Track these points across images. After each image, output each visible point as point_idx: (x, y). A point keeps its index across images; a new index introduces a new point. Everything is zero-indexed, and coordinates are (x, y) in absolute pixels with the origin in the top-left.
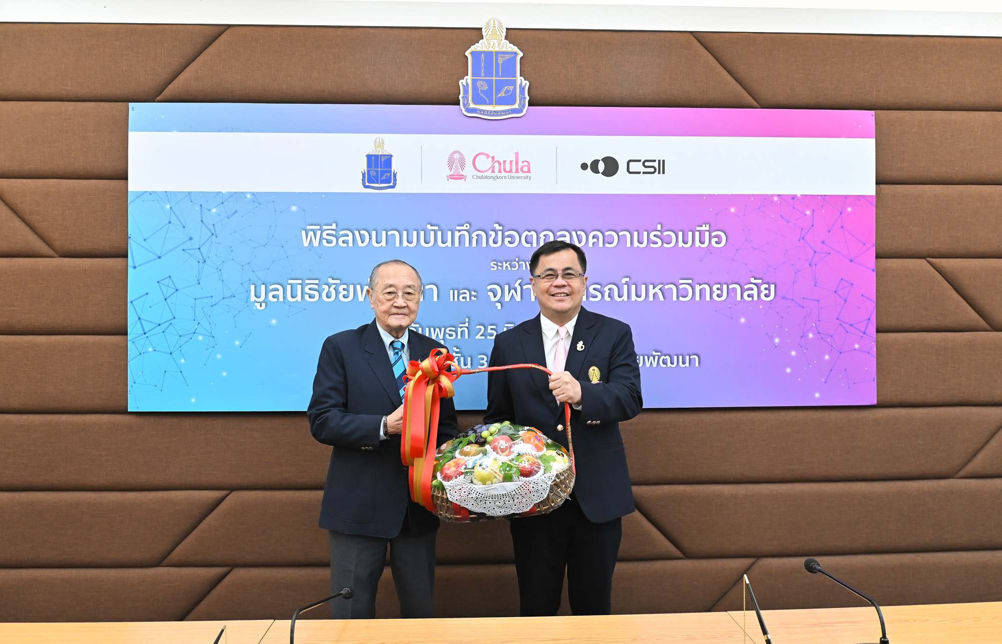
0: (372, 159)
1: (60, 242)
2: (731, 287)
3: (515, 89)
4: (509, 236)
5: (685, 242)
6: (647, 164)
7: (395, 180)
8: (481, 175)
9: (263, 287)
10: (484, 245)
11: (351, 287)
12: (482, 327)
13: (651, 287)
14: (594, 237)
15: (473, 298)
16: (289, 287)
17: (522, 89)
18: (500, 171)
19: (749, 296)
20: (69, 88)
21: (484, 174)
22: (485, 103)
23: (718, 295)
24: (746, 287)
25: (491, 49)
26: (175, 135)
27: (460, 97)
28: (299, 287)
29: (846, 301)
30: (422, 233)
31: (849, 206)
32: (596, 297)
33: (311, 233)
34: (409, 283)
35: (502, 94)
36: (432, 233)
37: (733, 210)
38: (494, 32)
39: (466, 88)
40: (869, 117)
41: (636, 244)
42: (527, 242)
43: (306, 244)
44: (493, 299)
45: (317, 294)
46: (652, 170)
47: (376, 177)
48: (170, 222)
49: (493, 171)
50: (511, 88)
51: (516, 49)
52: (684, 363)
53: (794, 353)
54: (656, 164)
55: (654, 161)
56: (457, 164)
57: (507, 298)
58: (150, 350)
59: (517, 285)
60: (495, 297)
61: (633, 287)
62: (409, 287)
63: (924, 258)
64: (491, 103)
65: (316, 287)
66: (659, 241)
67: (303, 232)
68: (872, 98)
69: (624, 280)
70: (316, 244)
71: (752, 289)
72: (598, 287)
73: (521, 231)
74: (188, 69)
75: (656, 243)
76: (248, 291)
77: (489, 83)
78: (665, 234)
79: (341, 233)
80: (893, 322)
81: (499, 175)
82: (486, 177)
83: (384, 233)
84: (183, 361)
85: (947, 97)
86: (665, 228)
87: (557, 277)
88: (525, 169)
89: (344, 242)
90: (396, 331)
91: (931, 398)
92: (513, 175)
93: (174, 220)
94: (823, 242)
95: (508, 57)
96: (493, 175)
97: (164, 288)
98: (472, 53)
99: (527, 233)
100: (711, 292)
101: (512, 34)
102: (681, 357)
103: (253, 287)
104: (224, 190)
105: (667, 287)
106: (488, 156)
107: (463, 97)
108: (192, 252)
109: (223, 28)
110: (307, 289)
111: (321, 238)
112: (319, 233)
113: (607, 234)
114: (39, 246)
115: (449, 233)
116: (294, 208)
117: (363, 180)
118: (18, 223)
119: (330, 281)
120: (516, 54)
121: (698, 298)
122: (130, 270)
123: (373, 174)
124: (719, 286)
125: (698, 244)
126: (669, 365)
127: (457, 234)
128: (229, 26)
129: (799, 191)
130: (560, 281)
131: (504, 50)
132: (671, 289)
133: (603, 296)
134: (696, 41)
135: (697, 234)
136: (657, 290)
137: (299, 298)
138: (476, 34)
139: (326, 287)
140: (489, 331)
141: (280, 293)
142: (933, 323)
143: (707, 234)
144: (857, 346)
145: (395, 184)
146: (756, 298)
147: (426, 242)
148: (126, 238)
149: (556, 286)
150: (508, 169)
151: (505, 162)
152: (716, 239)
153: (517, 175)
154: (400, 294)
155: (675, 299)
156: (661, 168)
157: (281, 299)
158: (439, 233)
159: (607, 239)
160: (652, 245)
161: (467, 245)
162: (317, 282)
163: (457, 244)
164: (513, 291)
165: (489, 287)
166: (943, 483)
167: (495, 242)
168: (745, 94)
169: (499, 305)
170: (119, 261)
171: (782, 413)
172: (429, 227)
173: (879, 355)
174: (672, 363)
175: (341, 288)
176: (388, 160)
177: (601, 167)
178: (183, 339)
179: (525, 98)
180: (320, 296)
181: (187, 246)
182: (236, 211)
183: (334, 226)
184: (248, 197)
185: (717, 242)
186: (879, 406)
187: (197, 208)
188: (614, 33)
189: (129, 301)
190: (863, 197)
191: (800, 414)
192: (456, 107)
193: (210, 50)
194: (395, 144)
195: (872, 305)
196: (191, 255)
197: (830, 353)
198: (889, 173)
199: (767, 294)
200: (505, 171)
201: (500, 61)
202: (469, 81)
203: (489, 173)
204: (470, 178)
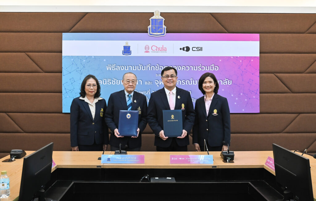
0: (125, 47)
1: (45, 69)
2: (220, 81)
3: (162, 29)
4: (161, 67)
5: (208, 69)
6: (197, 48)
7: (131, 53)
10: (154, 69)
11: (120, 81)
14: (183, 68)
15: (151, 84)
16: (103, 81)
17: (164, 29)
18: (158, 50)
19: (225, 83)
20: (47, 29)
21: (154, 51)
22: (155, 32)
24: (224, 81)
25: (156, 18)
26: (74, 41)
27: (148, 31)
28: (106, 81)
29: (251, 85)
30: (138, 67)
31: (252, 59)
32: (184, 83)
33: (109, 67)
34: (133, 79)
35: (159, 30)
36: (141, 67)
38: (157, 14)
39: (150, 28)
40: (258, 35)
41: (194, 70)
43: (108, 69)
44: (156, 84)
46: (199, 50)
49: (157, 50)
50: (162, 28)
51: (163, 18)
53: (237, 99)
54: (200, 48)
55: (199, 47)
56: (147, 48)
57: (160, 84)
58: (68, 97)
61: (194, 81)
62: (133, 80)
63: (273, 73)
64: (156, 32)
65: (110, 81)
67: (107, 66)
68: (259, 30)
69: (191, 79)
70: (110, 69)
72: (184, 81)
74: (77, 24)
75: (200, 69)
77: (156, 27)
78: (202, 67)
79: (117, 66)
80: (264, 90)
81: (158, 51)
83: (128, 67)
85: (280, 29)
86: (202, 65)
87: (169, 77)
89: (118, 69)
90: (130, 92)
93: (74, 63)
94: (245, 69)
95: (161, 20)
97: (71, 81)
98: (151, 19)
101: (162, 14)
104: (87, 55)
106: (155, 46)
107: (149, 31)
108: (78, 71)
109: (86, 13)
110: (108, 81)
111: (112, 68)
112: (111, 67)
113: (187, 67)
114: (40, 70)
115: (145, 67)
116: (105, 60)
117: (123, 53)
118: (34, 64)
119: (114, 79)
120: (163, 19)
122: (63, 76)
123: (125, 51)
125: (211, 69)
127: (147, 67)
129: (238, 55)
130: (170, 78)
131: (160, 18)
133: (186, 83)
134: (211, 16)
135: (211, 67)
137: (106, 84)
138: (152, 14)
139: (113, 81)
141: (101, 82)
142: (275, 91)
143: (213, 67)
144: (254, 97)
145: (131, 54)
146: (226, 84)
147: (139, 69)
148: (62, 68)
149: (169, 80)
151: (160, 48)
152: (216, 68)
153: (163, 51)
154: (131, 82)
158: (142, 67)
159: (187, 68)
160: (199, 70)
161: (150, 70)
162: (111, 79)
163: (147, 70)
165: (155, 81)
166: (278, 134)
167: (157, 69)
168: (224, 29)
169: (158, 86)
170: (60, 74)
172: (140, 65)
173: (260, 100)
175: (117, 81)
176: (129, 47)
177: (185, 49)
178: (76, 94)
180: (112, 83)
181: (77, 70)
182: (90, 61)
183: (115, 65)
184: (93, 57)
185: (216, 69)
186: (260, 113)
187: (80, 60)
188: (189, 14)
189: (63, 84)
190: (256, 57)
191: (239, 115)
192: (147, 33)
193: (83, 19)
194: (130, 43)
195: (258, 86)
196: (78, 72)
197: (247, 99)
198: (263, 51)
199: (230, 83)
200: (160, 50)
201: (159, 21)
202: (151, 27)
203: (156, 51)
204: (151, 52)
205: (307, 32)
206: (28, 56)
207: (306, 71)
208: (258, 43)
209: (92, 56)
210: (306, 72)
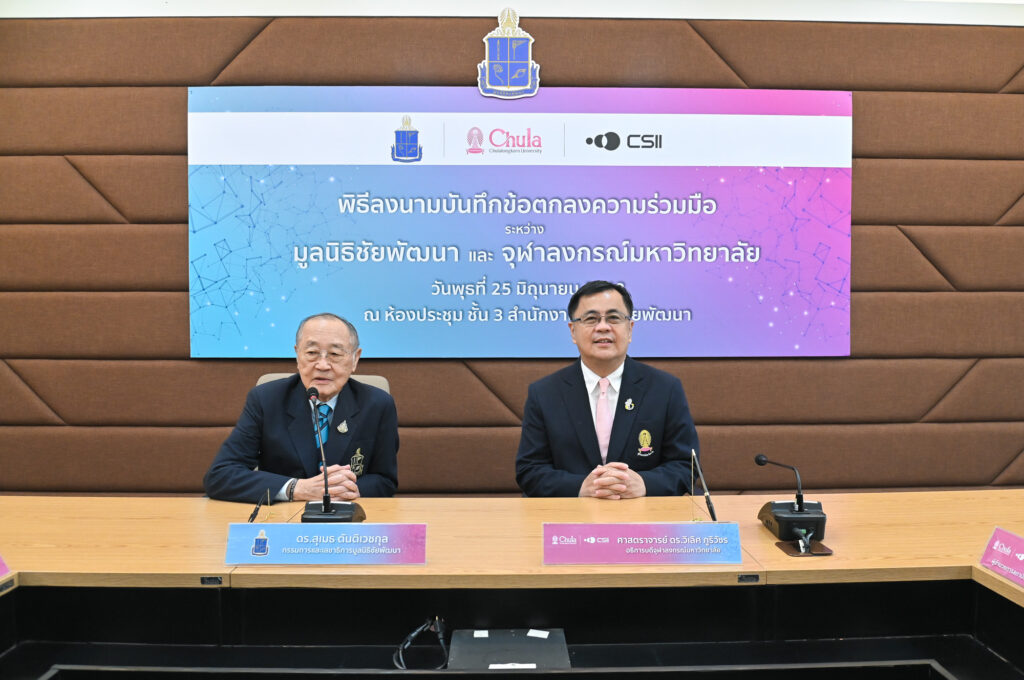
0: (400, 135)
1: (131, 210)
2: (720, 249)
3: (527, 72)
4: (522, 204)
5: (679, 209)
6: (645, 139)
7: (421, 153)
8: (497, 149)
9: (305, 249)
10: (500, 211)
11: (382, 249)
12: (498, 285)
13: (648, 249)
14: (598, 204)
15: (490, 259)
16: (328, 249)
17: (534, 71)
18: (514, 146)
19: (736, 257)
20: (136, 76)
21: (500, 148)
22: (500, 84)
23: (709, 256)
24: (734, 249)
25: (506, 36)
26: (228, 115)
27: (478, 79)
28: (337, 249)
29: (823, 263)
30: (445, 201)
31: (828, 177)
32: (599, 258)
33: (347, 201)
35: (516, 76)
36: (454, 201)
37: (722, 180)
38: (509, 21)
39: (483, 71)
40: (846, 97)
41: (635, 211)
42: (538, 209)
43: (342, 210)
44: (507, 260)
45: (352, 255)
46: (650, 144)
47: (404, 151)
48: (224, 192)
50: (524, 70)
51: (528, 35)
52: (677, 317)
53: (776, 309)
54: (653, 139)
55: (653, 136)
56: (475, 139)
57: (520, 259)
58: (209, 304)
59: (529, 247)
60: (509, 257)
61: (633, 249)
63: (895, 225)
64: (506, 85)
65: (351, 248)
66: (656, 209)
67: (340, 200)
68: (851, 79)
69: (625, 243)
70: (351, 210)
71: (739, 252)
72: (601, 249)
73: (532, 198)
74: (239, 56)
75: (653, 210)
76: (292, 252)
77: (504, 66)
78: (662, 201)
79: (374, 201)
80: (866, 281)
81: (513, 149)
82: (501, 151)
83: (411, 201)
84: (236, 314)
85: (918, 78)
86: (662, 196)
88: (536, 144)
89: (376, 209)
91: (898, 350)
92: (526, 148)
93: (227, 189)
94: (804, 210)
95: (521, 42)
96: (508, 148)
97: (220, 250)
98: (489, 39)
99: (537, 201)
100: (703, 254)
102: (675, 312)
103: (296, 249)
104: (272, 161)
105: (663, 249)
106: (503, 132)
107: (480, 79)
108: (243, 218)
109: (268, 20)
110: (343, 251)
111: (356, 205)
112: (353, 201)
113: (609, 201)
114: (114, 214)
115: (469, 201)
116: (332, 179)
117: (393, 153)
118: (95, 195)
119: (364, 243)
120: (528, 40)
121: (690, 259)
122: (190, 234)
123: (401, 148)
124: (709, 249)
125: (691, 211)
126: (664, 318)
127: (476, 202)
128: (274, 18)
129: (782, 163)
131: (517, 36)
132: (666, 251)
133: (605, 257)
134: (691, 29)
135: (690, 202)
136: (654, 252)
137: (336, 259)
138: (492, 22)
139: (360, 249)
140: (504, 288)
141: (320, 254)
142: (903, 283)
143: (699, 202)
144: (833, 304)
145: (421, 157)
146: (742, 260)
147: (448, 209)
148: (186, 206)
150: (521, 144)
151: (518, 137)
152: (708, 207)
153: (529, 149)
155: (670, 259)
156: (658, 142)
157: (321, 259)
158: (460, 201)
159: (609, 207)
160: (650, 212)
161: (484, 211)
162: (352, 244)
163: (475, 211)
164: (525, 252)
165: (504, 249)
166: (908, 427)
167: (509, 209)
168: (735, 75)
169: (512, 265)
170: (181, 227)
171: (766, 364)
172: (451, 195)
173: (853, 312)
174: (667, 317)
175: (373, 249)
176: (414, 135)
177: (605, 141)
178: (237, 295)
179: (536, 80)
180: (355, 256)
181: (239, 212)
182: (281, 182)
183: (367, 195)
184: (292, 169)
185: (708, 210)
186: (852, 357)
187: (248, 180)
188: (617, 22)
189: (190, 261)
190: (840, 169)
191: (781, 364)
192: (473, 88)
193: (259, 39)
194: (418, 121)
195: (847, 267)
196: (243, 221)
197: (809, 310)
198: (864, 148)
199: (753, 256)
200: (518, 145)
201: (514, 47)
202: (486, 65)
203: (504, 148)
204: (486, 152)
205: (1008, 88)
206: (75, 166)
207: (1001, 217)
208: (846, 123)
209: (287, 166)
210: (1004, 219)
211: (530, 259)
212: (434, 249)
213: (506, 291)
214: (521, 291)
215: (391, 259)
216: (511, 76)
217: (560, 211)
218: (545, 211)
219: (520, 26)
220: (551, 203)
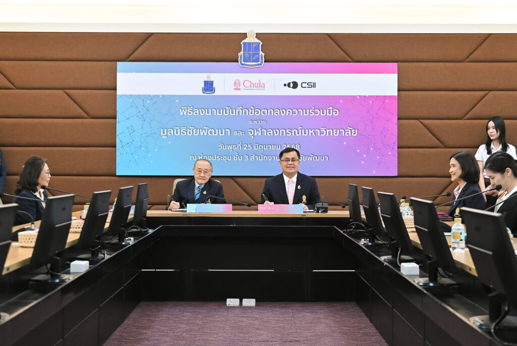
0: (206, 83)
1: (92, 113)
2: (341, 130)
3: (259, 56)
4: (256, 111)
5: (323, 113)
6: (309, 84)
7: (214, 90)
8: (246, 88)
9: (166, 130)
10: (247, 114)
11: (198, 130)
12: (246, 145)
13: (310, 130)
14: (289, 111)
15: (243, 134)
16: (175, 130)
17: (262, 56)
19: (347, 134)
20: (95, 57)
22: (248, 62)
23: (336, 133)
24: (346, 130)
25: (250, 42)
26: (134, 74)
27: (239, 59)
28: (179, 130)
29: (385, 136)
30: (224, 110)
31: (387, 100)
32: (289, 134)
33: (183, 110)
35: (254, 58)
36: (228, 110)
38: (251, 35)
39: (241, 56)
40: (395, 65)
41: (304, 114)
42: (263, 113)
43: (182, 114)
44: (250, 135)
45: (185, 132)
46: (311, 86)
50: (258, 56)
51: (259, 41)
52: (322, 159)
53: (365, 156)
54: (312, 84)
57: (256, 134)
58: (125, 152)
59: (259, 129)
60: (251, 133)
61: (303, 130)
63: (417, 120)
64: (250, 62)
65: (185, 130)
66: (313, 113)
67: (181, 110)
68: (397, 58)
69: (300, 128)
70: (185, 114)
71: (349, 131)
72: (290, 130)
73: (261, 109)
74: (139, 49)
76: (160, 131)
77: (250, 54)
78: (316, 110)
79: (195, 110)
80: (405, 144)
81: (253, 88)
83: (210, 110)
84: (136, 157)
85: (427, 57)
86: (316, 108)
88: (263, 86)
89: (195, 113)
91: (419, 174)
92: (258, 88)
93: (133, 105)
94: (376, 114)
95: (256, 44)
96: (251, 88)
97: (130, 130)
98: (243, 43)
99: (263, 110)
100: (333, 133)
101: (258, 36)
102: (321, 157)
103: (162, 130)
104: (152, 94)
105: (316, 130)
106: (249, 81)
110: (182, 131)
111: (187, 112)
112: (186, 110)
113: (294, 110)
114: (84, 115)
115: (234, 110)
116: (177, 101)
117: (203, 90)
118: (76, 106)
119: (190, 128)
120: (260, 43)
121: (328, 135)
122: (117, 124)
123: (206, 88)
124: (336, 130)
125: (328, 114)
127: (237, 110)
128: (152, 34)
129: (367, 94)
131: (255, 42)
132: (318, 131)
133: (292, 134)
134: (328, 37)
135: (328, 110)
136: (312, 131)
137: (179, 134)
138: (244, 36)
139: (189, 130)
140: (249, 146)
141: (172, 132)
143: (332, 110)
144: (390, 153)
145: (214, 92)
146: (350, 135)
147: (226, 113)
148: (116, 112)
150: (256, 86)
151: (255, 83)
153: (260, 88)
155: (319, 135)
156: (314, 85)
157: (172, 134)
158: (231, 110)
159: (293, 112)
160: (311, 115)
161: (241, 114)
162: (185, 128)
163: (237, 114)
164: (258, 132)
165: (249, 130)
167: (251, 113)
168: (347, 57)
169: (253, 137)
170: (113, 120)
171: (361, 179)
172: (227, 108)
173: (398, 157)
174: (318, 159)
175: (194, 131)
176: (212, 83)
177: (292, 85)
178: (137, 149)
180: (187, 133)
181: (138, 114)
182: (156, 102)
183: (192, 108)
184: (161, 96)
185: (335, 114)
186: (398, 177)
187: (142, 101)
188: (298, 35)
189: (117, 134)
190: (392, 96)
191: (367, 179)
192: (236, 63)
193: (147, 42)
194: (214, 77)
195: (396, 138)
196: (140, 118)
197: (379, 156)
198: (403, 87)
199: (355, 133)
201: (254, 46)
202: (242, 54)
203: (249, 88)
204: (242, 90)
205: (467, 60)
206: (68, 95)
207: (465, 116)
208: (395, 76)
209: (158, 96)
210: (466, 117)
211: (260, 134)
212: (220, 130)
213: (250, 148)
214: (256, 148)
215: (202, 134)
216: (252, 58)
217: (273, 114)
218: (266, 114)
219: (256, 37)
220: (269, 111)
